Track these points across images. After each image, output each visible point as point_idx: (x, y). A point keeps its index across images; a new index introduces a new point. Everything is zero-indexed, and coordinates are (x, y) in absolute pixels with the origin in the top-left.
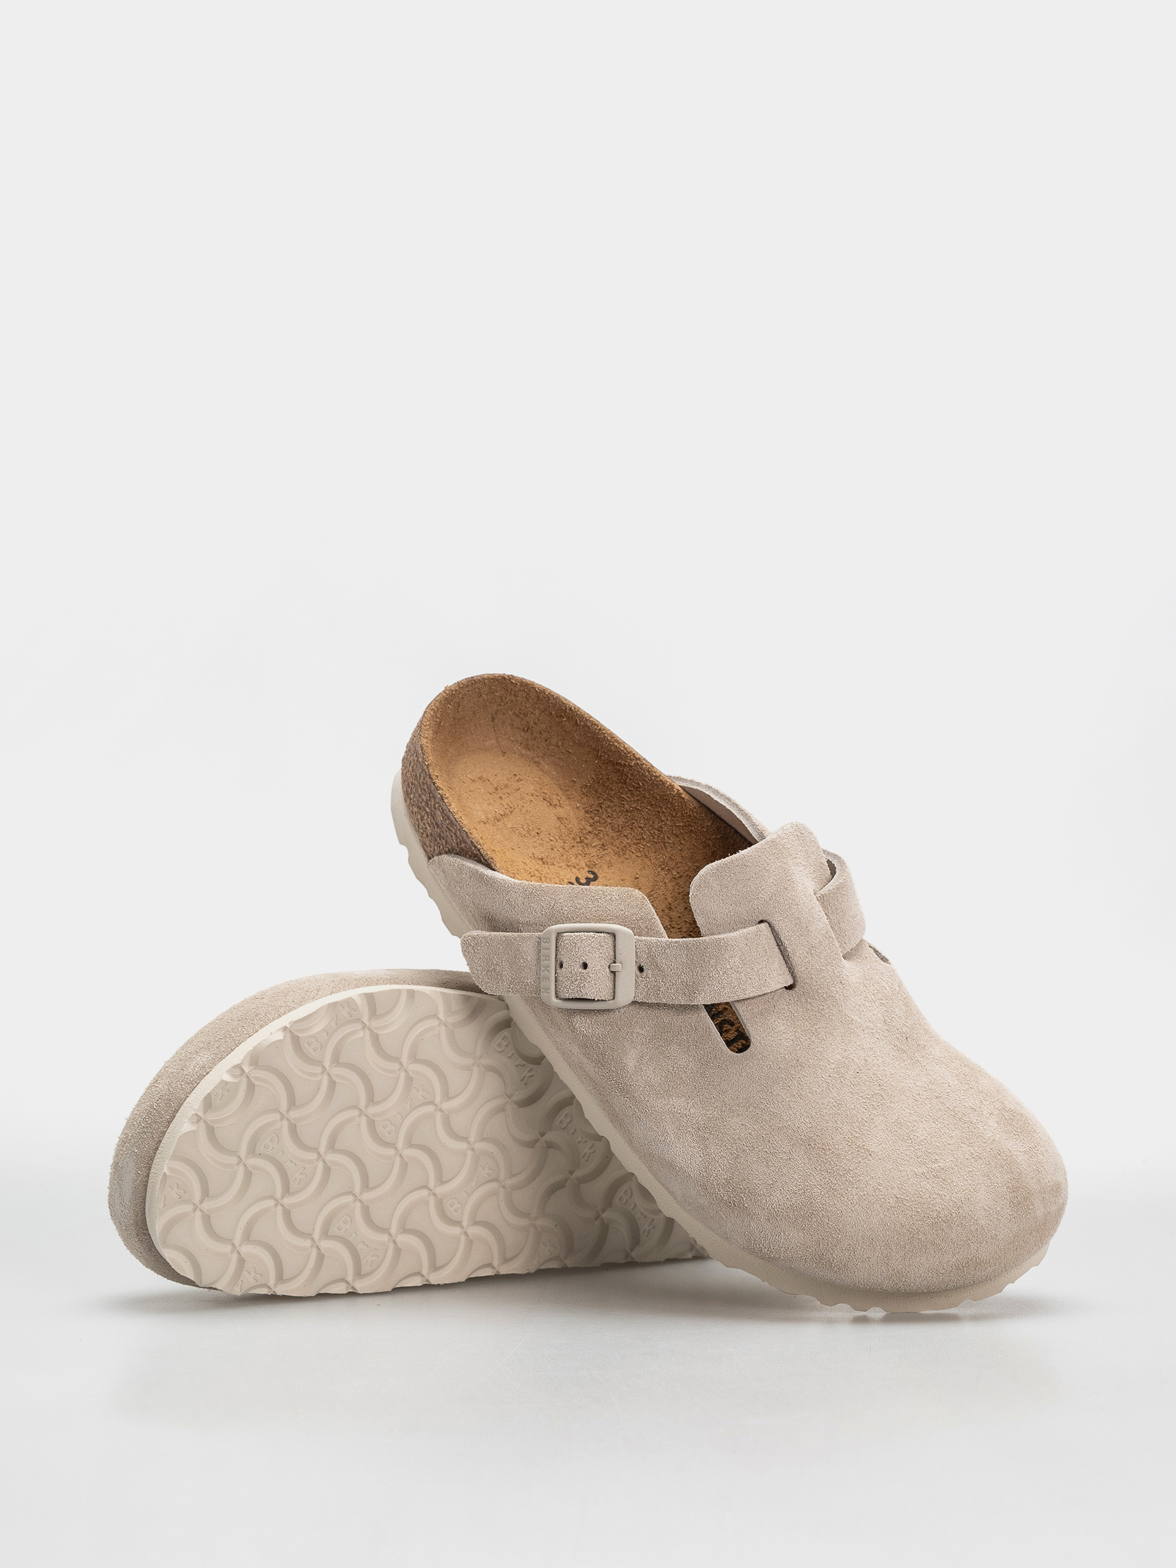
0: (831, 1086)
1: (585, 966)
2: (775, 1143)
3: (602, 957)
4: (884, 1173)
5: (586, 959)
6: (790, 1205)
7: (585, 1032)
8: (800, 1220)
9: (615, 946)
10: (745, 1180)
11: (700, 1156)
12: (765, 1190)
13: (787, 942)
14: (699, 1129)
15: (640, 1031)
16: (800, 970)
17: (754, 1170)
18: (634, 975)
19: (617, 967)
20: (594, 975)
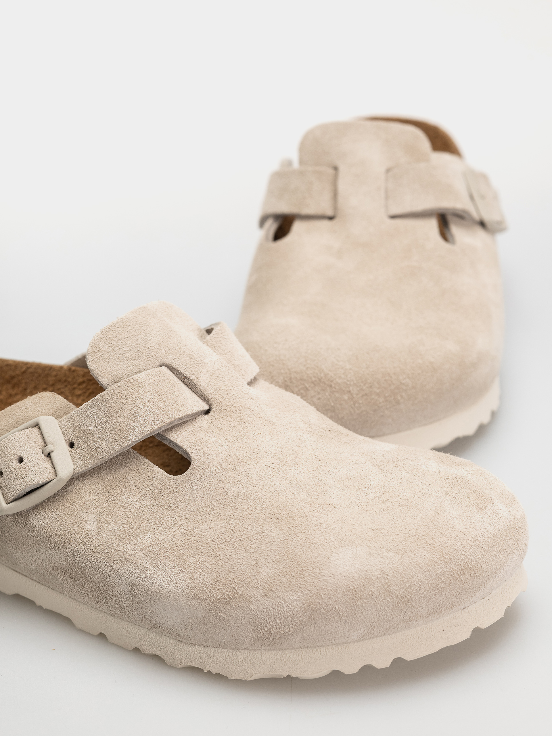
0: (277, 470)
1: (21, 460)
2: (245, 530)
3: (33, 446)
4: (353, 516)
5: (20, 453)
6: (280, 572)
7: (43, 524)
8: (294, 581)
9: (42, 434)
10: (230, 572)
11: (183, 571)
12: (252, 571)
13: (187, 373)
14: (173, 550)
15: (91, 498)
16: (209, 392)
17: (235, 559)
18: (68, 451)
19: (49, 448)
20: (31, 463)
